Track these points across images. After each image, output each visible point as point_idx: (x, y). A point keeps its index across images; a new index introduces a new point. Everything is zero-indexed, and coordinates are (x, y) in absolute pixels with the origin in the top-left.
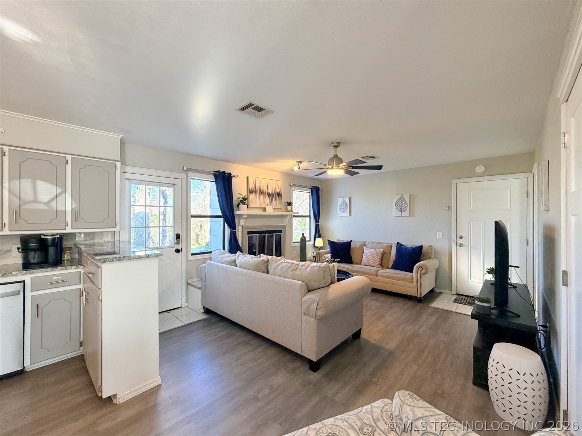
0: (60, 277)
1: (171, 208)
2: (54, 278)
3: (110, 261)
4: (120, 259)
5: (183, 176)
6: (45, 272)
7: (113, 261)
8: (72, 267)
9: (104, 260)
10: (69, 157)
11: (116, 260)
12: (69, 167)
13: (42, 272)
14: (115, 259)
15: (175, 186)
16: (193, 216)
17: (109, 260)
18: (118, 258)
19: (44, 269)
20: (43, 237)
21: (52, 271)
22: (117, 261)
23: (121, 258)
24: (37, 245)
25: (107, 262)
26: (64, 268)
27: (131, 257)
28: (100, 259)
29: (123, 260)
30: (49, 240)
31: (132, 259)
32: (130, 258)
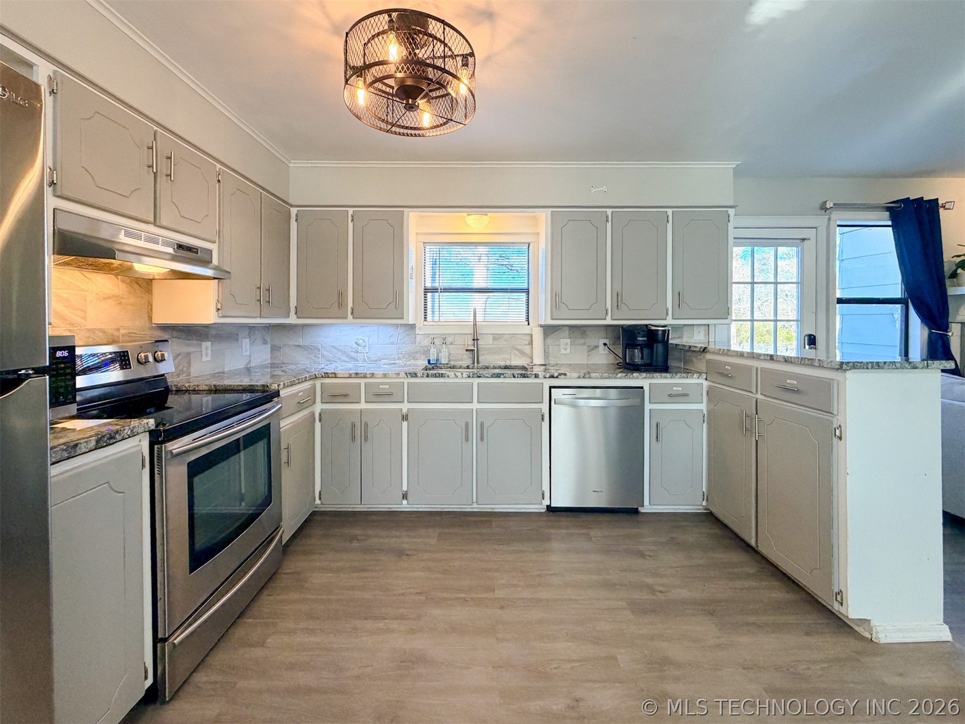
0: (680, 389)
1: (795, 285)
2: (674, 388)
3: (863, 368)
4: (879, 366)
5: (820, 221)
6: (665, 378)
7: (867, 368)
8: (693, 375)
9: (854, 365)
10: (670, 211)
11: (872, 368)
12: (670, 226)
13: (661, 378)
14: (870, 365)
15: (806, 242)
16: (840, 301)
17: (861, 366)
18: (875, 364)
19: (663, 374)
20: (653, 328)
21: (671, 378)
22: (873, 370)
23: (880, 364)
24: (646, 339)
25: (858, 369)
26: (685, 376)
27: (897, 365)
28: (848, 362)
29: (882, 368)
30: (660, 333)
31: (898, 368)
32: (894, 367)
